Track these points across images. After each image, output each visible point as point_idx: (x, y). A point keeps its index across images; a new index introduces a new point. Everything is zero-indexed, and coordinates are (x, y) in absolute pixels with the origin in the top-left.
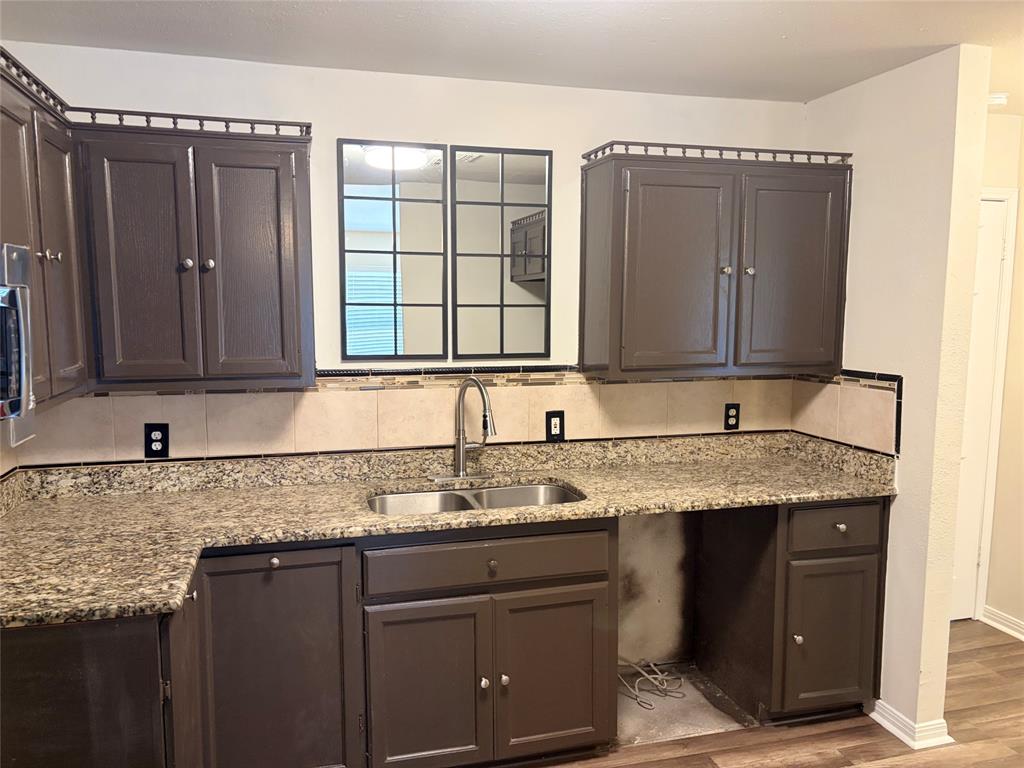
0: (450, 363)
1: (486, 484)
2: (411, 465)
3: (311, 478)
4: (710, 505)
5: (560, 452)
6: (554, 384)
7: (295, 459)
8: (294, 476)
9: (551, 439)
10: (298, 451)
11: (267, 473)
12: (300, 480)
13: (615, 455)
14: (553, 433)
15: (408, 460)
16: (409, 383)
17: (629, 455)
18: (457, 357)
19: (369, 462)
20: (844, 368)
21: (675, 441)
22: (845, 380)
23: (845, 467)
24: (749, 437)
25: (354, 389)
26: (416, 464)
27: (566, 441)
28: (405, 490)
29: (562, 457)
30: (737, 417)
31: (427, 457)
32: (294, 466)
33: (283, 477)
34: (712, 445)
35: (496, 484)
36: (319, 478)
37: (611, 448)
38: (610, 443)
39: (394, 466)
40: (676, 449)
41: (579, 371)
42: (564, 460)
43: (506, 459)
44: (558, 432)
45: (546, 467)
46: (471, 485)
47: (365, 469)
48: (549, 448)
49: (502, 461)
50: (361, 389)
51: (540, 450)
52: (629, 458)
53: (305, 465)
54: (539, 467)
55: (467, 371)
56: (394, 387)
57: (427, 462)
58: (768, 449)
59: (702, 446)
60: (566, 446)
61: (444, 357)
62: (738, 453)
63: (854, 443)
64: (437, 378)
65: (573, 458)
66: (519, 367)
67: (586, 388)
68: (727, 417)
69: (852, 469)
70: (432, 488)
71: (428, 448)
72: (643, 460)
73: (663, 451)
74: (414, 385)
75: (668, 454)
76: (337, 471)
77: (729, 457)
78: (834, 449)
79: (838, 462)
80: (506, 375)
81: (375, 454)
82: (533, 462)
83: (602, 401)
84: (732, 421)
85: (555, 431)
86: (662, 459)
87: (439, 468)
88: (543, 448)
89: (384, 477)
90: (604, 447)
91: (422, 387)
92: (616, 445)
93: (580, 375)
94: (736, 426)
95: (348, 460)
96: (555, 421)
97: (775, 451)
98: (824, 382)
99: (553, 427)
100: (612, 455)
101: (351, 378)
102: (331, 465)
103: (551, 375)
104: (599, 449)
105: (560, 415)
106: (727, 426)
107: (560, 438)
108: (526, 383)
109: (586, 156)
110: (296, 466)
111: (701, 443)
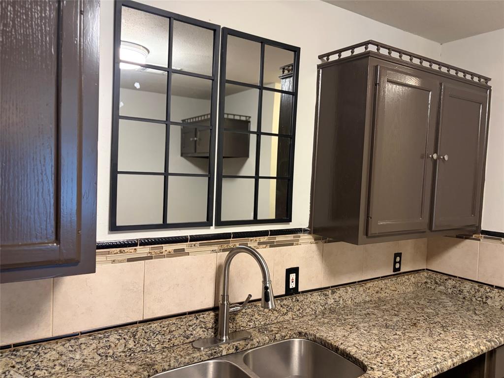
0: (213, 230)
1: (249, 346)
2: (176, 334)
3: (71, 364)
4: (463, 359)
5: (296, 304)
6: (292, 244)
7: (53, 345)
8: (51, 364)
9: (289, 292)
10: (56, 335)
11: (17, 366)
12: (58, 368)
13: (333, 301)
14: (291, 287)
15: (174, 329)
16: (175, 251)
17: (341, 299)
18: (220, 224)
19: (134, 336)
20: (482, 229)
21: (369, 285)
22: (485, 237)
23: (489, 301)
24: (406, 277)
25: (121, 262)
26: (181, 331)
27: (299, 293)
28: (177, 364)
29: (298, 308)
30: (400, 262)
31: (191, 323)
32: (51, 353)
33: (38, 368)
34: (388, 285)
35: (257, 345)
36: (80, 363)
37: (330, 295)
38: (329, 291)
39: (159, 337)
40: (369, 291)
41: (310, 233)
43: (256, 316)
44: (294, 286)
45: (287, 318)
46: (237, 349)
47: (131, 344)
48: (288, 301)
49: (253, 318)
50: (129, 260)
51: (282, 304)
52: (341, 302)
53: (64, 350)
54: (281, 319)
55: (227, 236)
56: (161, 256)
57: (191, 329)
58: (416, 284)
59: (383, 286)
60: (300, 298)
61: (208, 224)
62: (401, 289)
63: (495, 284)
64: (201, 245)
65: (305, 307)
66: (268, 231)
67: (314, 246)
68: (395, 263)
69: (497, 304)
70: (202, 358)
71: (190, 313)
72: (350, 302)
73: (361, 293)
74: (180, 252)
75: (364, 295)
76: (101, 351)
77: (397, 292)
78: (478, 288)
79: (481, 297)
80: (258, 238)
81: (141, 327)
83: (325, 256)
84: (397, 266)
85: (292, 285)
86: (360, 300)
87: (201, 332)
88: (285, 302)
89: (149, 349)
90: (326, 295)
91: (188, 254)
92: (333, 293)
93: (310, 237)
94: (399, 269)
95: (113, 337)
96: (293, 276)
97: (420, 284)
98: (462, 238)
99: (291, 281)
100: (331, 301)
101: (118, 249)
102: (94, 346)
103: (290, 237)
104: (323, 297)
105: (295, 270)
106: (395, 270)
107: (295, 291)
108: (272, 245)
109: (320, 57)
110: (54, 352)
111: (381, 284)
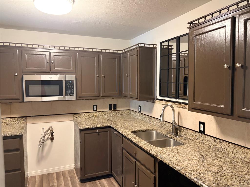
0: (177, 100)
2: (168, 127)
7: (152, 118)
9: (200, 132)
13: (220, 147)
15: (168, 125)
17: (225, 149)
19: (162, 123)
27: (205, 134)
37: (218, 143)
38: (218, 140)
39: (165, 126)
40: (247, 155)
42: (202, 141)
43: (187, 134)
47: (161, 125)
48: (198, 134)
50: (162, 104)
51: (195, 134)
52: (225, 150)
60: (203, 136)
65: (205, 141)
72: (231, 154)
75: (243, 156)
82: (194, 138)
85: (202, 129)
86: (240, 156)
90: (216, 141)
96: (202, 126)
100: (218, 146)
101: (161, 101)
104: (214, 141)
105: (203, 124)
107: (203, 132)
110: (152, 120)
